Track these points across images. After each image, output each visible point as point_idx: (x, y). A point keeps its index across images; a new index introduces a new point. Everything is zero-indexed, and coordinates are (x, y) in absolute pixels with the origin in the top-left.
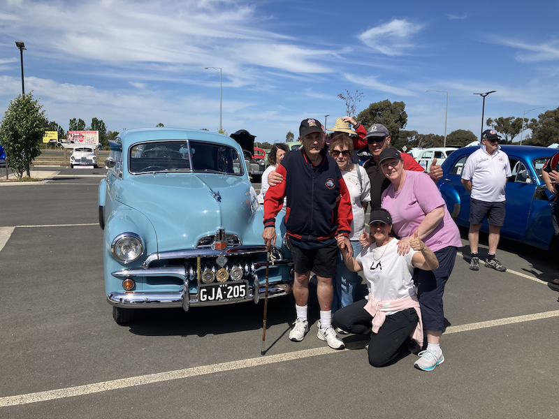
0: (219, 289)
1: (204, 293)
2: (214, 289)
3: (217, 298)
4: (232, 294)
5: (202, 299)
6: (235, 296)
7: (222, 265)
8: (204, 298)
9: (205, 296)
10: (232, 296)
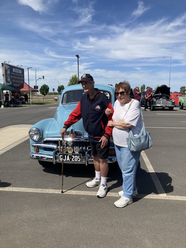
0: (68, 156)
1: (61, 157)
2: (66, 156)
3: (67, 160)
4: (74, 159)
5: (60, 160)
6: (75, 160)
7: (70, 145)
8: (61, 159)
9: (62, 158)
10: (74, 160)
